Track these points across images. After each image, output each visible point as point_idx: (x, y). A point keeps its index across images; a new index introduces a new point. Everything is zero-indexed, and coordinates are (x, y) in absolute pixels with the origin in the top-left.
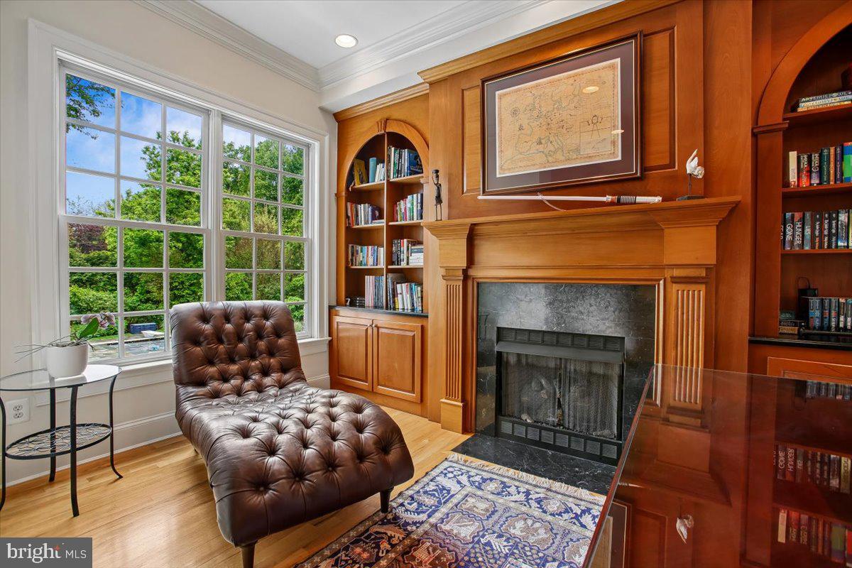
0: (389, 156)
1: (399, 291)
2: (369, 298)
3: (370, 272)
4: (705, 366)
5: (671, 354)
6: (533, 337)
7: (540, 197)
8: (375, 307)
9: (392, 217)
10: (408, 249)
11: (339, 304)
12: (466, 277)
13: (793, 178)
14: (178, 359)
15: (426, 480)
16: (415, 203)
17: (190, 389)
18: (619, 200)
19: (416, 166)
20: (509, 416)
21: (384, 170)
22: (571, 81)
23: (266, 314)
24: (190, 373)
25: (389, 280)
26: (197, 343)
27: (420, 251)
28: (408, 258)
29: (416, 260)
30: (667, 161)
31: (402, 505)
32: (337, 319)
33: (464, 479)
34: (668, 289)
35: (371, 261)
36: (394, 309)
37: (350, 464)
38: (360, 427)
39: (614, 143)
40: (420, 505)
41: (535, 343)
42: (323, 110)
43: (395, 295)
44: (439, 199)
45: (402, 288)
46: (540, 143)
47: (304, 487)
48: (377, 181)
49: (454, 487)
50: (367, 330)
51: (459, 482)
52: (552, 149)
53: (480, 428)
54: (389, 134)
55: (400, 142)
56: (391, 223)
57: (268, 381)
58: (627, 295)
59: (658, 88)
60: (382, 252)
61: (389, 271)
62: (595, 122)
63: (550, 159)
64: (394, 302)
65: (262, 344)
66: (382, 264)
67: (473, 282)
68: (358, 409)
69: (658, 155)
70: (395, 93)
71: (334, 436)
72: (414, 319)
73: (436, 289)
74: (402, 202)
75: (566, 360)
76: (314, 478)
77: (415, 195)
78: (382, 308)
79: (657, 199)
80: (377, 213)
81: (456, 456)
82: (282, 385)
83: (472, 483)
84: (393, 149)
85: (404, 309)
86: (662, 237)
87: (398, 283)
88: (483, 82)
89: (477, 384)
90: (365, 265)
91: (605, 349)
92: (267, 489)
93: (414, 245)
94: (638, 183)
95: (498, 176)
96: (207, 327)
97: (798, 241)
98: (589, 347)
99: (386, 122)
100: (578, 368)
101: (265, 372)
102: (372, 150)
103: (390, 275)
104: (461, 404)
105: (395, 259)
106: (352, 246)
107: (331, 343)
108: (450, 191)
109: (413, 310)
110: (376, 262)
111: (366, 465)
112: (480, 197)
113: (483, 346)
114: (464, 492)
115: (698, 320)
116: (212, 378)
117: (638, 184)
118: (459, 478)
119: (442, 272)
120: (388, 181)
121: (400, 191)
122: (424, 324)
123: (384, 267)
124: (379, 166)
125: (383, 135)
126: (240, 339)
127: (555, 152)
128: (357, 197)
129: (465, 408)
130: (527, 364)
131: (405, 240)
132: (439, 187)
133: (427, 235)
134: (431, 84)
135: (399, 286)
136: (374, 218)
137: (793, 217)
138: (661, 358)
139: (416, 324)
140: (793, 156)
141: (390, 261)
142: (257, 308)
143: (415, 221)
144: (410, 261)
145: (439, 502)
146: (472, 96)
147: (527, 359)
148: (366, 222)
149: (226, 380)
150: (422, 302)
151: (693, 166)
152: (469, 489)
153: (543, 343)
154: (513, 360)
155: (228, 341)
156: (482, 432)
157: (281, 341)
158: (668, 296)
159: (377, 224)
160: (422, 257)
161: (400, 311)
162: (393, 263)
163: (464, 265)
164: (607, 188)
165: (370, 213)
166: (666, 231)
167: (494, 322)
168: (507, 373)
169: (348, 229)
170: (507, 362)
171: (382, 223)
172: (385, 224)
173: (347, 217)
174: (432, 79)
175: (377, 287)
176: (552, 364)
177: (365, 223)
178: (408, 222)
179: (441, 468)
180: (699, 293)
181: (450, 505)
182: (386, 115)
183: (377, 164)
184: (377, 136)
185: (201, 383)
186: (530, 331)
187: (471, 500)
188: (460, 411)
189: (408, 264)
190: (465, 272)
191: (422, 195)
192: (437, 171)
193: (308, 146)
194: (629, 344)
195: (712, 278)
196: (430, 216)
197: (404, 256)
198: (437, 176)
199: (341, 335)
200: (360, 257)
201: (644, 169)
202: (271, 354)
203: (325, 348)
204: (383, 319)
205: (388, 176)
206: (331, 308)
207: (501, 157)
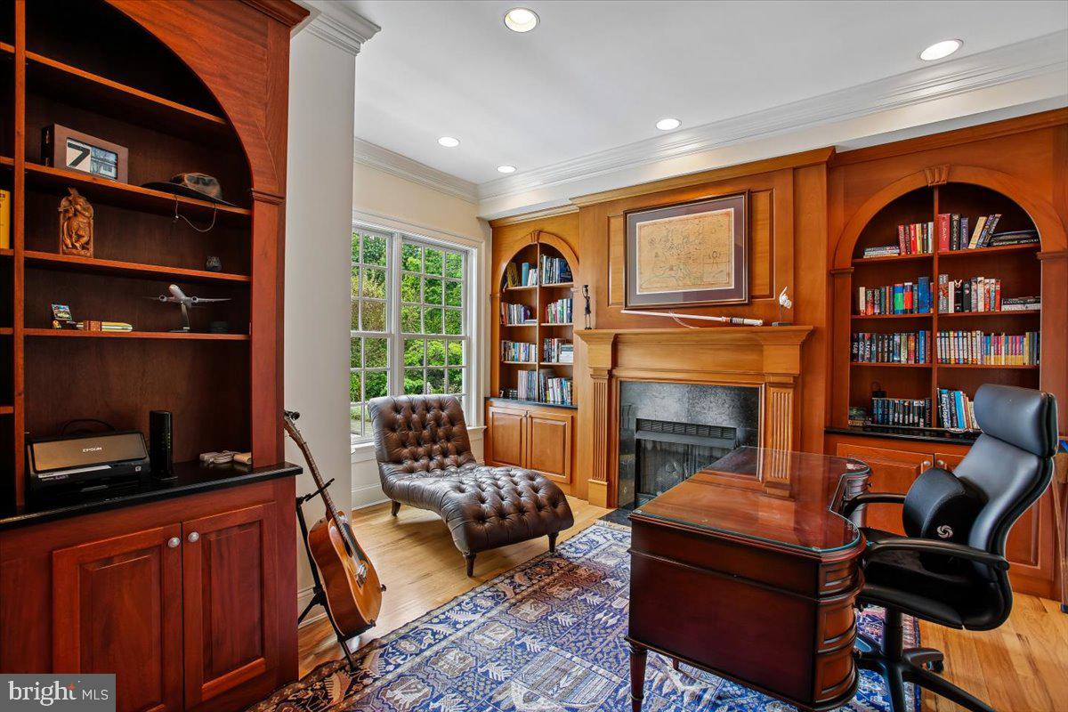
0: (541, 264)
1: (550, 385)
2: (522, 391)
3: (522, 367)
4: (794, 449)
5: (769, 441)
6: (666, 428)
7: (671, 315)
8: (528, 399)
9: (544, 318)
10: (558, 347)
11: (493, 395)
12: (611, 375)
13: (862, 307)
14: (380, 443)
15: (580, 535)
16: (565, 308)
17: (391, 466)
18: (731, 320)
19: (567, 275)
20: (648, 493)
21: (535, 275)
22: (697, 221)
23: (441, 406)
24: (390, 454)
25: (541, 376)
26: (393, 430)
27: (570, 349)
28: (558, 355)
29: (566, 358)
30: (768, 293)
31: (564, 549)
32: (492, 410)
33: (609, 536)
34: (768, 392)
35: (523, 357)
36: (546, 401)
37: (533, 512)
38: (536, 490)
39: (729, 274)
40: (577, 549)
41: (668, 432)
42: (480, 219)
43: (546, 388)
44: (588, 310)
45: (553, 383)
46: (671, 269)
47: (507, 522)
48: (529, 285)
49: (601, 540)
50: (521, 420)
51: (605, 538)
52: (682, 275)
53: (622, 503)
54: (541, 244)
55: (551, 252)
56: (544, 324)
57: (448, 461)
58: (739, 395)
59: (762, 235)
60: (534, 349)
61: (541, 367)
62: (715, 256)
63: (680, 283)
64: (546, 395)
65: (441, 432)
66: (534, 361)
67: (616, 382)
68: (532, 478)
69: (761, 286)
70: (548, 209)
71: (520, 494)
72: (564, 411)
73: (584, 385)
74: (553, 305)
75: (692, 446)
76: (513, 517)
77: (565, 300)
78: (534, 400)
79: (759, 322)
80: (529, 313)
81: (602, 522)
82: (459, 466)
83: (615, 539)
84: (545, 257)
85: (554, 401)
86: (762, 351)
87: (549, 378)
88: (626, 214)
89: (619, 466)
90: (517, 360)
91: (722, 437)
92: (484, 522)
93: (563, 344)
94: (747, 307)
95: (638, 293)
96: (399, 417)
97: (867, 355)
98: (709, 436)
99: (539, 235)
100: (701, 453)
101: (445, 454)
102: (525, 257)
103: (542, 371)
104: (606, 483)
105: (546, 356)
106: (505, 343)
107: (486, 431)
108: (597, 302)
109: (563, 402)
110: (528, 358)
111: (543, 513)
112: (623, 311)
113: (625, 436)
114: (609, 543)
115: (788, 416)
116: (406, 458)
117: (747, 309)
118: (606, 535)
119: (591, 371)
120: (540, 286)
121: (551, 295)
122: (574, 414)
123: (537, 363)
124: (532, 271)
125: (536, 245)
126: (424, 428)
127: (684, 278)
128: (510, 297)
129: (609, 486)
130: (661, 450)
131: (556, 340)
132: (588, 299)
133: (576, 338)
134: (580, 208)
135: (550, 380)
136: (526, 318)
137: (864, 336)
138: (762, 444)
139: (566, 415)
140: (862, 290)
141: (542, 358)
142: (435, 401)
143: (565, 323)
144: (560, 359)
145: (591, 547)
146: (617, 224)
147: (661, 446)
148: (519, 321)
149: (417, 460)
150: (572, 395)
151: (784, 300)
152: (613, 541)
153: (674, 432)
154: (649, 446)
155: (415, 428)
156: (624, 507)
157: (455, 429)
158: (768, 396)
159: (530, 323)
160: (572, 356)
161: (552, 403)
162: (544, 360)
163: (610, 366)
164: (724, 310)
165: (523, 313)
166: (765, 347)
167: (634, 414)
168: (645, 458)
169: (502, 327)
170: (645, 448)
171: (534, 323)
172: (537, 324)
173: (502, 316)
174: (583, 205)
175: (529, 381)
176: (681, 450)
177: (518, 323)
178: (559, 324)
179: (591, 529)
180: (789, 395)
181: (599, 549)
182: (539, 227)
183: (530, 269)
184: (530, 246)
185: (398, 461)
186: (663, 422)
187: (614, 548)
188: (606, 488)
189: (558, 361)
190: (610, 372)
191: (571, 301)
192: (586, 286)
193: (466, 252)
194: (740, 434)
195: (799, 384)
196: (580, 323)
197: (554, 354)
198: (587, 291)
199: (496, 423)
200: (513, 352)
201: (751, 297)
202: (448, 439)
203: (481, 436)
204: (534, 410)
205: (541, 282)
206: (486, 399)
207: (640, 278)
